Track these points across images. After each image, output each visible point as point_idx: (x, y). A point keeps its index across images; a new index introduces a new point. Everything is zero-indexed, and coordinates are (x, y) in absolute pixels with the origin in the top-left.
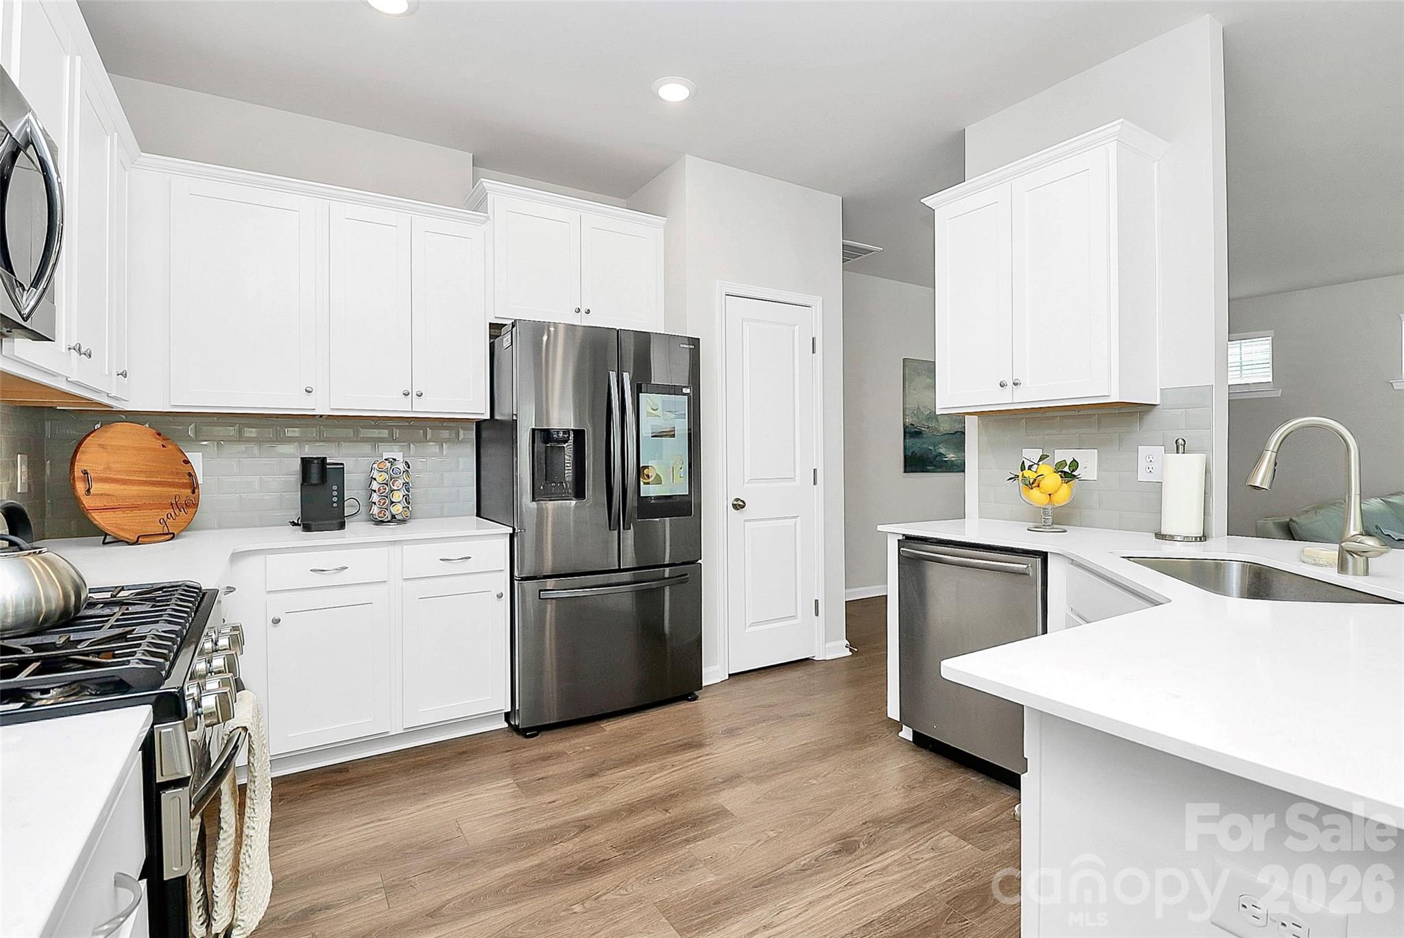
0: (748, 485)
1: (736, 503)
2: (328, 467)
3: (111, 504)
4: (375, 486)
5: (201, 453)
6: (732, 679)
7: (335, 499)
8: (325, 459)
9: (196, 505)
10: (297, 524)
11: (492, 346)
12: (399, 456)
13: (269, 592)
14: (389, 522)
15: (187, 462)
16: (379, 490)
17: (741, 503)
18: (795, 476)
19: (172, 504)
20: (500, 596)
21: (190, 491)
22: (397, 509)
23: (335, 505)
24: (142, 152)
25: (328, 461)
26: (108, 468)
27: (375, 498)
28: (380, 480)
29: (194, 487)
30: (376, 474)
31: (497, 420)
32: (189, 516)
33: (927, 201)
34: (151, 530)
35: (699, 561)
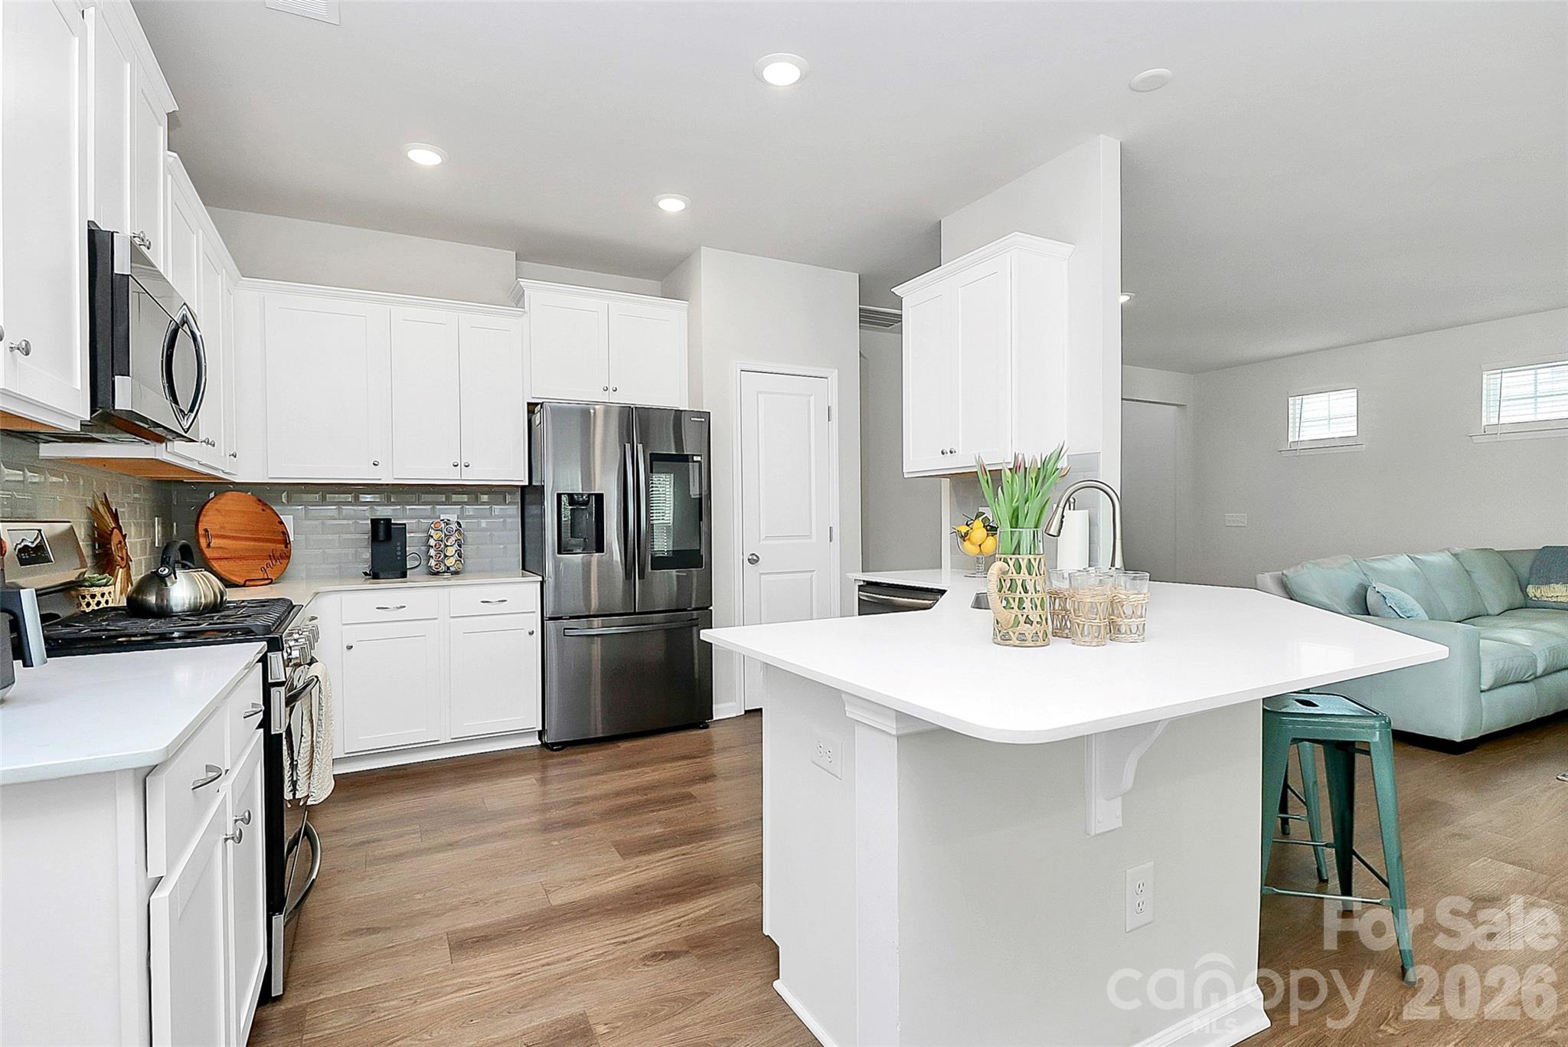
0: (764, 542)
1: (750, 557)
2: (393, 526)
3: (226, 556)
4: (432, 542)
5: (292, 516)
6: (747, 714)
7: (399, 553)
8: (390, 520)
9: (289, 557)
10: (369, 575)
11: (530, 421)
12: (453, 518)
13: (344, 624)
14: (444, 572)
15: (281, 523)
16: (436, 546)
17: (755, 558)
18: (811, 533)
19: (270, 556)
20: (531, 633)
21: (283, 546)
22: (450, 562)
23: (399, 558)
24: (243, 276)
25: (393, 522)
26: (222, 528)
27: (432, 552)
28: (436, 537)
29: (286, 543)
30: (432, 532)
31: (534, 486)
32: (284, 565)
33: (897, 290)
34: (254, 576)
35: (711, 608)
